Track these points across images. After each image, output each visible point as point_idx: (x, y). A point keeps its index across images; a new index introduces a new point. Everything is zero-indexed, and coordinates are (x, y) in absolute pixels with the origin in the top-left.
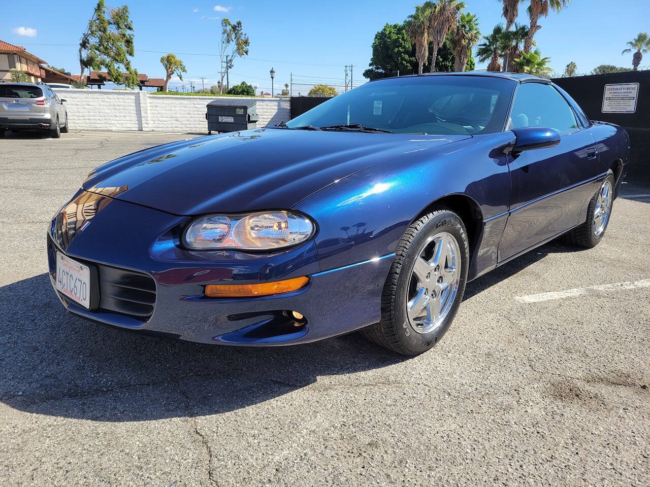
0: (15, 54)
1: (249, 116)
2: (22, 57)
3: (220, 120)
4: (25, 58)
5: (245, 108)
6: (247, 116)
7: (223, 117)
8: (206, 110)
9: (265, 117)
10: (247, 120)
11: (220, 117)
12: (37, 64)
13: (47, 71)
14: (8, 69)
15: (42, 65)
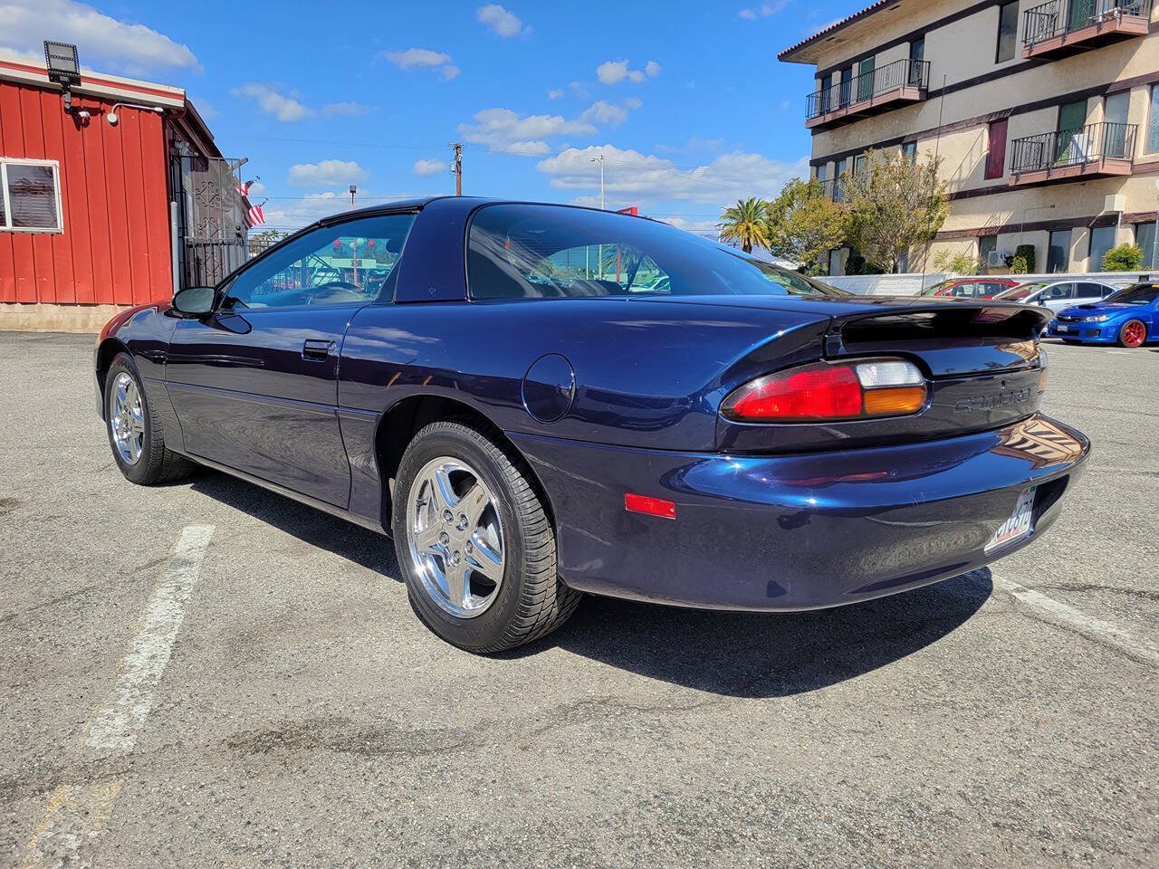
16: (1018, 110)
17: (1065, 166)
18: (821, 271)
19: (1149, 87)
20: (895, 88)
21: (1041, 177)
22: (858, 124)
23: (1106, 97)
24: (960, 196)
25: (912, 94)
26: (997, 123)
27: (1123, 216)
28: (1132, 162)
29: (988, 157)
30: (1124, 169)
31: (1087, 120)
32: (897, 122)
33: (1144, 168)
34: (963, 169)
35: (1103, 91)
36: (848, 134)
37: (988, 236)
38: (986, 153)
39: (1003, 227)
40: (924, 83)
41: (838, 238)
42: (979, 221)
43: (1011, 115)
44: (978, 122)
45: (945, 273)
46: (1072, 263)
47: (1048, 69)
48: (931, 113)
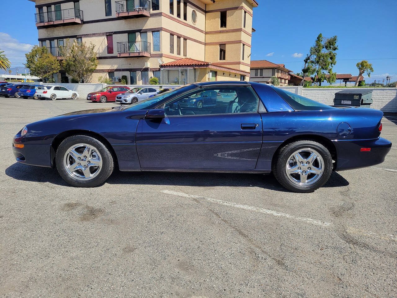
0: (276, 68)
1: (362, 100)
2: (279, 69)
3: (342, 103)
4: (281, 70)
5: (360, 95)
6: (361, 100)
7: (345, 101)
8: (334, 97)
9: (383, 101)
10: (360, 103)
11: (342, 101)
12: (287, 72)
13: (292, 76)
14: (271, 76)
15: (290, 73)
16: (116, 33)
17: (134, 53)
18: (52, 81)
19: (152, 32)
20: (72, 18)
21: (127, 55)
22: (57, 28)
23: (141, 33)
24: (100, 58)
25: (78, 21)
26: (109, 35)
27: (150, 69)
28: (150, 53)
29: (108, 46)
30: (149, 55)
31: (136, 39)
32: (73, 30)
33: (154, 55)
34: (100, 50)
35: (139, 31)
36: (53, 31)
37: (112, 72)
38: (107, 45)
39: (116, 69)
40: (81, 17)
41: (58, 69)
42: (108, 67)
43: (113, 34)
44: (103, 34)
45: (102, 84)
46: (138, 82)
47: (123, 21)
48: (86, 29)
